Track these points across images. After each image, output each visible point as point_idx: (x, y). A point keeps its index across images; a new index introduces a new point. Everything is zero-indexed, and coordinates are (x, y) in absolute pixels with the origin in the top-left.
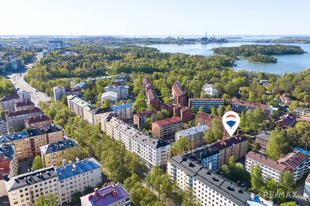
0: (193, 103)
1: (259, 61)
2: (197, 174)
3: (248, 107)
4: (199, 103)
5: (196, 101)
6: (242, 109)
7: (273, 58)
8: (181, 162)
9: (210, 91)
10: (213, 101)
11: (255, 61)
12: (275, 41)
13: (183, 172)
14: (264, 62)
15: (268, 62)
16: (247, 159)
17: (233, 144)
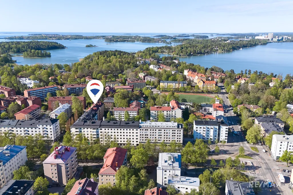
0: (31, 93)
1: (36, 56)
2: (101, 125)
3: (78, 88)
4: (36, 92)
5: (33, 91)
6: (74, 90)
7: (47, 53)
8: (84, 124)
9: (31, 83)
10: (48, 88)
11: (31, 56)
12: (28, 38)
13: (89, 129)
14: (40, 57)
15: (44, 57)
16: (114, 112)
17: (100, 108)
